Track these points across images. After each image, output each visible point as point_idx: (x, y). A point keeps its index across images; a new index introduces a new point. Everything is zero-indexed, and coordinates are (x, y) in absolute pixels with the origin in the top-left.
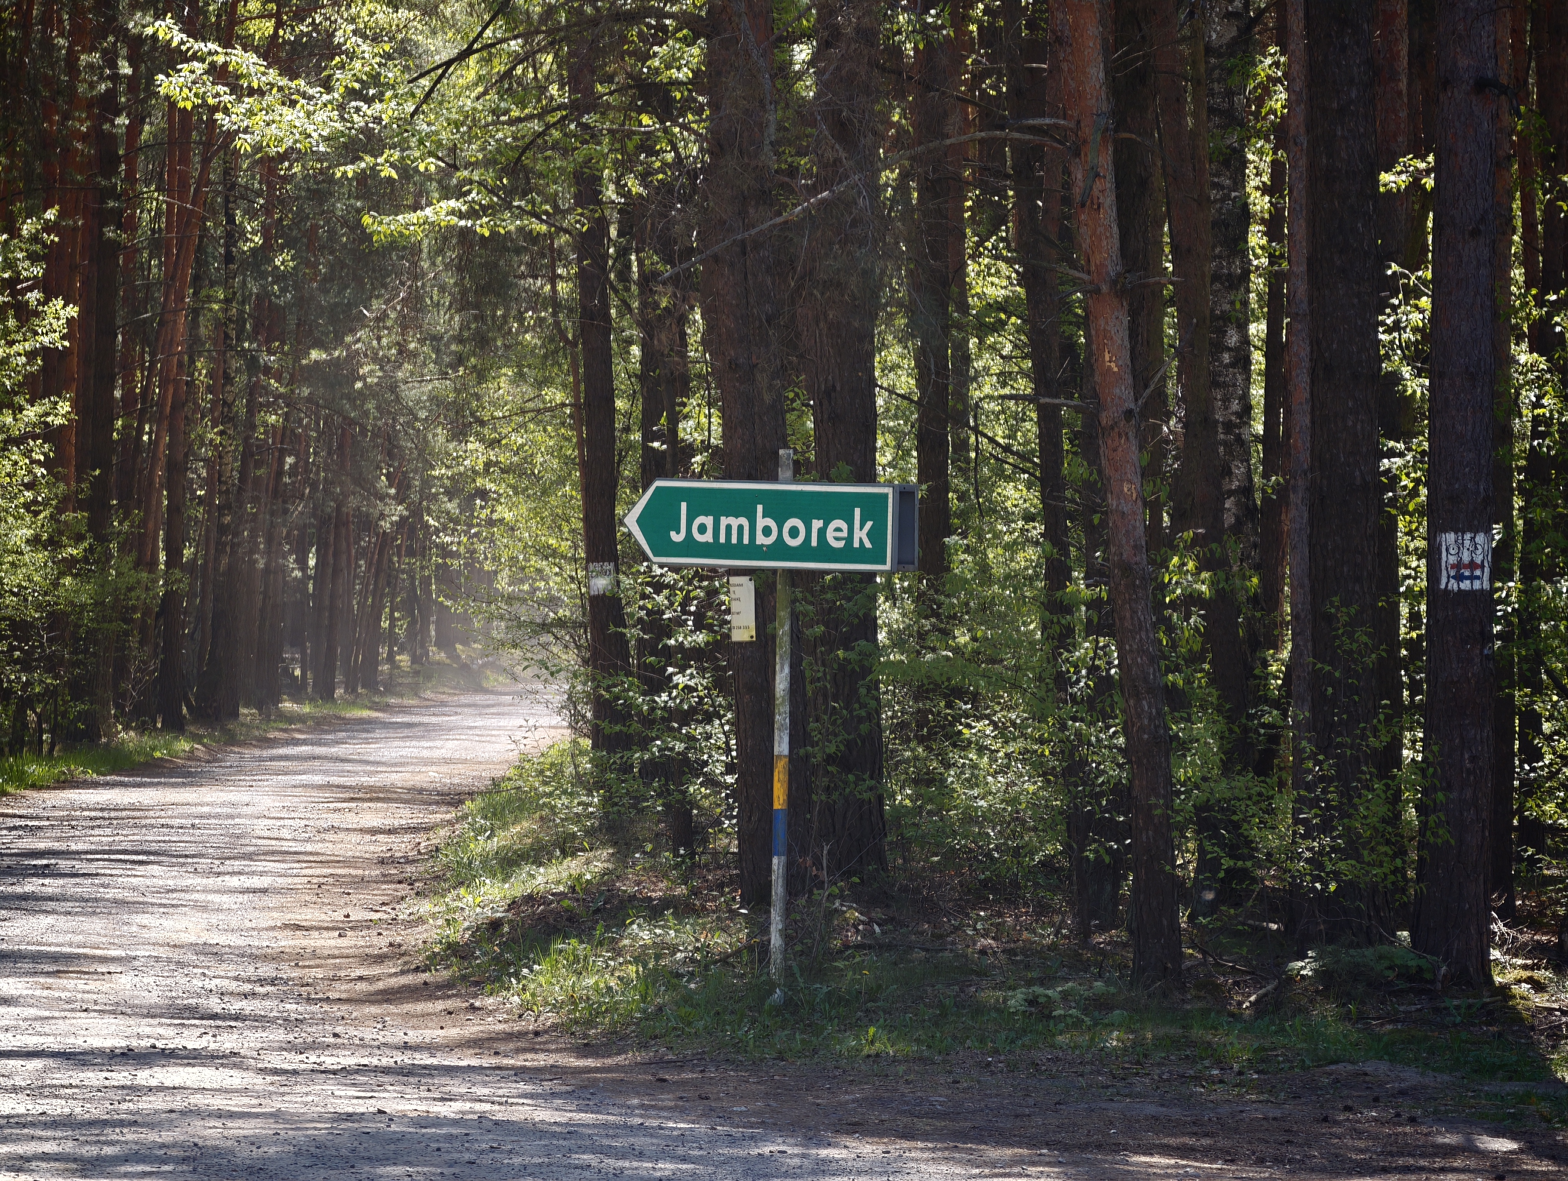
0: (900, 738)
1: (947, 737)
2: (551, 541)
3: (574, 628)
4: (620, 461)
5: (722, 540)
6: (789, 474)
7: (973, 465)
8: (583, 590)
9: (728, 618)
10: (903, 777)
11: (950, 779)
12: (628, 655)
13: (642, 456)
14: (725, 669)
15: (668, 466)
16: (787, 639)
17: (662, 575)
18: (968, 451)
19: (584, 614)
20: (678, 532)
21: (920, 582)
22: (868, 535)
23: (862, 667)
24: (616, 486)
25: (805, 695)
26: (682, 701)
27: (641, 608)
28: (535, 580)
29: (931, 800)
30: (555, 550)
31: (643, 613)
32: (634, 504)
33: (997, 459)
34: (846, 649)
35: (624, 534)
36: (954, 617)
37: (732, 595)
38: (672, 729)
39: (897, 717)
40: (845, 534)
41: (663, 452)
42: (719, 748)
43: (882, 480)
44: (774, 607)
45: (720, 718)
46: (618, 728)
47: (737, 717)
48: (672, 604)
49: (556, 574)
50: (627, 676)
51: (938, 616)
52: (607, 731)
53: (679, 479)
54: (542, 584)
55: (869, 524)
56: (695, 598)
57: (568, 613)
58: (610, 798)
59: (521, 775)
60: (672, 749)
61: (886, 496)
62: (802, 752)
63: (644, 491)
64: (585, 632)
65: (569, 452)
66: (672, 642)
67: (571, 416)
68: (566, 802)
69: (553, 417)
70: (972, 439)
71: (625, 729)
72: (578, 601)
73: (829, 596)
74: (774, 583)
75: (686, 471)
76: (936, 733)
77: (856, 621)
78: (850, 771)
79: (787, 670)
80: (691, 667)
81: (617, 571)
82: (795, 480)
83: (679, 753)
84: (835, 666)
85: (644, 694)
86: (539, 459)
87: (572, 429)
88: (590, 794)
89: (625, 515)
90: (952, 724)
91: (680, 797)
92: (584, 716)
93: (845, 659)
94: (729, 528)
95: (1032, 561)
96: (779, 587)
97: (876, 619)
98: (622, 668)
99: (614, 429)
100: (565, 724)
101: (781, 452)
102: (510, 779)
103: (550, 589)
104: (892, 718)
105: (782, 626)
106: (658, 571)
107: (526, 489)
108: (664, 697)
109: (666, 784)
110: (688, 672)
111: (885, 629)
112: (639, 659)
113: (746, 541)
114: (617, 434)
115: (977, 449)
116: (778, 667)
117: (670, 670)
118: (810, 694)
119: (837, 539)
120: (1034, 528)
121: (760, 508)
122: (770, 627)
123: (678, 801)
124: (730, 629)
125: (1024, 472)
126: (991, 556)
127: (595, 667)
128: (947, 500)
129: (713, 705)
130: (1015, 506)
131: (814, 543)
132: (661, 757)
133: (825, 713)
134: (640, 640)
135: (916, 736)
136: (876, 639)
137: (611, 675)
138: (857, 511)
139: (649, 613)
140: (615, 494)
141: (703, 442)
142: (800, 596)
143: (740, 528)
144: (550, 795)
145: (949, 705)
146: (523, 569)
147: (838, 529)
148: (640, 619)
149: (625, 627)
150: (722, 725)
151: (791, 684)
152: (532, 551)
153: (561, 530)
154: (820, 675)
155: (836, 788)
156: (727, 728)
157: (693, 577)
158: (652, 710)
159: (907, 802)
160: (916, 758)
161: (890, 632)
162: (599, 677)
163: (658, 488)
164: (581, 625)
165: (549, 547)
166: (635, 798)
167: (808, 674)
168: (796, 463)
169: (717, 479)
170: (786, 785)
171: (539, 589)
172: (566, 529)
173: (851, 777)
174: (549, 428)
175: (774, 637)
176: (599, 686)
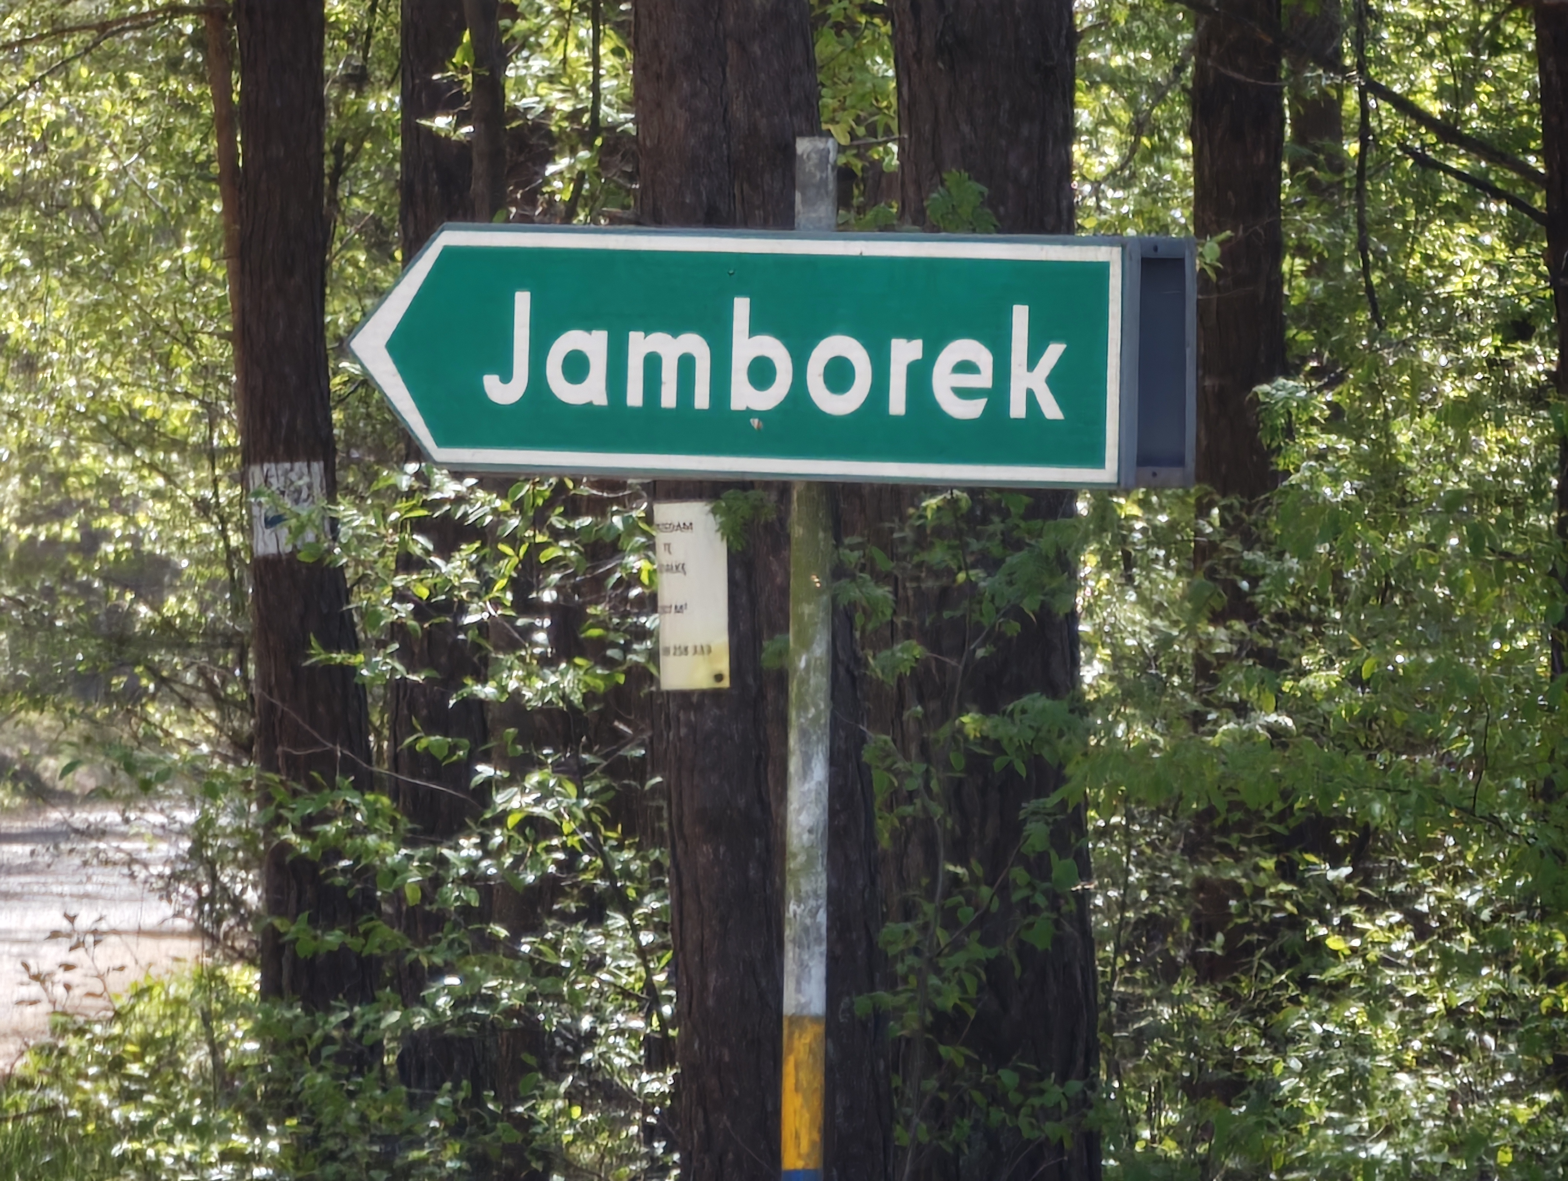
0: (1147, 964)
1: (1279, 960)
2: (139, 402)
3: (207, 648)
4: (338, 171)
5: (635, 397)
6: (825, 210)
7: (1351, 172)
8: (235, 539)
9: (649, 622)
10: (1155, 1076)
11: (1287, 1084)
12: (362, 726)
13: (405, 157)
14: (640, 769)
15: (478, 186)
16: (819, 682)
17: (460, 499)
18: (1338, 137)
19: (237, 608)
20: (506, 377)
21: (1203, 511)
22: (1054, 381)
23: (1036, 763)
24: (327, 238)
25: (871, 841)
26: (518, 861)
27: (400, 596)
28: (93, 511)
29: (1232, 1144)
30: (151, 424)
31: (405, 610)
32: (381, 294)
33: (1421, 160)
34: (988, 708)
35: (352, 379)
36: (1300, 617)
37: (663, 557)
38: (492, 942)
39: (1136, 903)
40: (984, 380)
41: (464, 147)
42: (626, 993)
43: (1090, 223)
44: (784, 591)
45: (627, 908)
46: (334, 938)
47: (679, 905)
48: (488, 584)
49: (157, 495)
50: (359, 787)
51: (1250, 614)
52: (305, 949)
53: (508, 224)
54: (116, 524)
55: (1054, 352)
56: (554, 564)
57: (191, 607)
58: (316, 1139)
59: (57, 1074)
60: (490, 1000)
61: (1103, 268)
62: (862, 1004)
63: (409, 259)
64: (241, 661)
65: (192, 145)
66: (488, 691)
67: (196, 41)
68: (188, 1150)
69: (144, 43)
70: (1351, 101)
71: (355, 943)
72: (220, 571)
73: (938, 555)
74: (782, 521)
75: (530, 200)
76: (1250, 949)
77: (1013, 628)
78: (1001, 1060)
79: (819, 771)
80: (541, 765)
81: (332, 489)
82: (842, 230)
83: (510, 1012)
84: (958, 761)
85: (411, 841)
86: (106, 163)
87: (200, 79)
88: (256, 1127)
89: (354, 329)
90: (1296, 923)
91: (517, 1136)
92: (237, 903)
93: (984, 740)
94: (653, 363)
95: (1519, 452)
96: (797, 531)
97: (1073, 618)
98: (348, 767)
99: (319, 78)
100: (183, 924)
101: (803, 146)
102: (25, 1084)
103: (137, 540)
104: (1123, 906)
105: (806, 645)
106: (450, 489)
107: (69, 252)
108: (468, 847)
109: (476, 1100)
110: (534, 778)
111: (1104, 653)
112: (395, 740)
113: (702, 400)
114: (331, 92)
115: (1364, 133)
116: (794, 765)
117: (485, 770)
118: (885, 841)
119: (964, 393)
120: (1530, 358)
121: (742, 307)
122: (769, 646)
123: (508, 1150)
124: (654, 655)
125: (1498, 195)
126: (1404, 438)
127: (269, 764)
128: (1278, 280)
129: (606, 873)
130: (1476, 293)
131: (897, 404)
132: (460, 1022)
133: (930, 894)
134: (399, 687)
135: (1194, 958)
136: (1074, 679)
137: (314, 787)
138: (1020, 315)
139: (422, 610)
140: (324, 266)
141: (574, 116)
142: (853, 557)
143: (686, 363)
144: (142, 1129)
145: (1287, 871)
146: (59, 478)
147: (965, 367)
148: (397, 630)
149: (354, 647)
150: (635, 930)
151: (833, 813)
152: (86, 428)
153: (168, 370)
154: (912, 784)
155: (963, 1107)
156: (646, 938)
157: (550, 504)
158: (434, 884)
159: (1170, 1148)
160: (1192, 1022)
161: (1118, 659)
162: (280, 796)
163: (448, 253)
164: (229, 640)
165: (135, 415)
166: (383, 1139)
167: (881, 781)
168: (845, 175)
169: (617, 223)
170: (817, 1102)
171: (105, 535)
172: (184, 365)
173: (1008, 1078)
174: (134, 78)
175: (781, 679)
176: (279, 820)
